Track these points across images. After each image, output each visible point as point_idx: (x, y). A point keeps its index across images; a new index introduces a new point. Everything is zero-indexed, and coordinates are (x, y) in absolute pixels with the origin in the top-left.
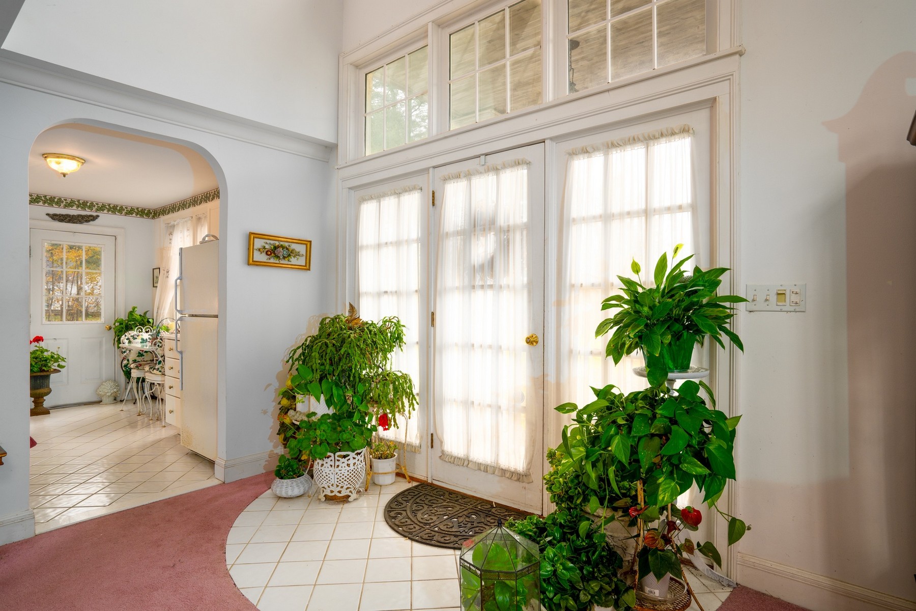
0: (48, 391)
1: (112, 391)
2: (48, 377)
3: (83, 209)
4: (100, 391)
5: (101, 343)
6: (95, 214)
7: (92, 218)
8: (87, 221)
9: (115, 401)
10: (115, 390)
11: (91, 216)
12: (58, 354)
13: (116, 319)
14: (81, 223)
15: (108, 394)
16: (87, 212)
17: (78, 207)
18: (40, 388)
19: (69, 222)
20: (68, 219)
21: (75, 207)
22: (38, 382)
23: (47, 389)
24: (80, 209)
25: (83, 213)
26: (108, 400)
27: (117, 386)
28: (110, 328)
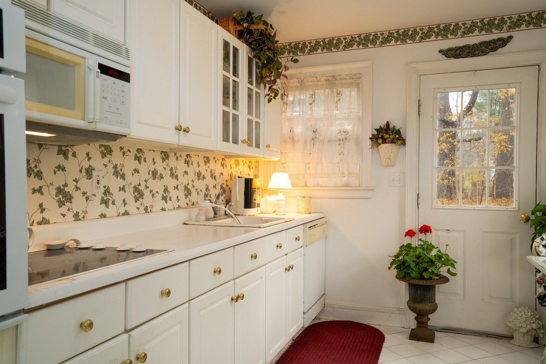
0: (432, 308)
1: (528, 327)
2: (432, 288)
3: (489, 31)
4: (510, 322)
5: (512, 242)
6: (505, 35)
7: (500, 43)
8: (494, 49)
9: (535, 345)
10: (534, 326)
11: (499, 39)
12: (446, 254)
13: (537, 204)
14: (485, 53)
15: (522, 330)
16: (495, 35)
17: (481, 30)
18: (421, 302)
19: (468, 55)
20: (467, 51)
21: (476, 33)
22: (419, 292)
23: (430, 304)
24: (483, 32)
25: (488, 38)
26: (522, 338)
27: (538, 319)
28: (527, 220)
